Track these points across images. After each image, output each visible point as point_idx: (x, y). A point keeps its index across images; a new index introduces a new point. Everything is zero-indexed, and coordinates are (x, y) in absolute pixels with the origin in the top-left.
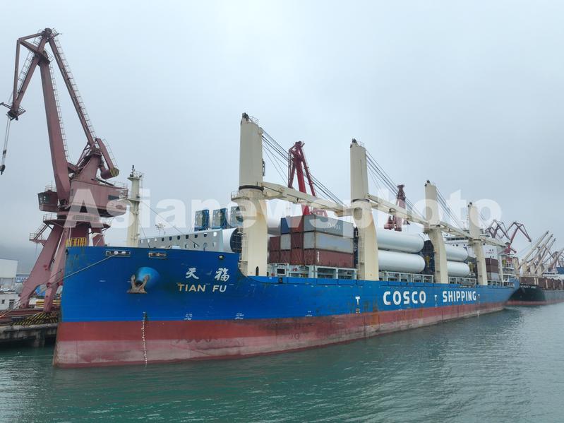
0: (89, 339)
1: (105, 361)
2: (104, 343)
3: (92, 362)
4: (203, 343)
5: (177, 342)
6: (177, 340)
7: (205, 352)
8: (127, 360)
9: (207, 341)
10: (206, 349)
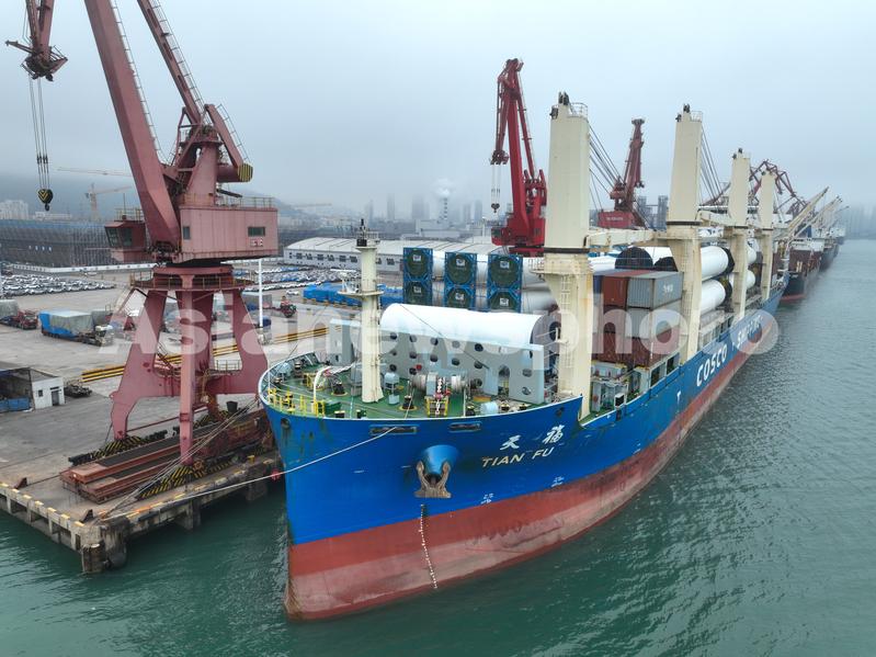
0: (341, 565)
1: (374, 596)
2: (366, 566)
3: (355, 602)
4: (511, 536)
5: (475, 543)
6: (474, 540)
7: (515, 549)
8: (406, 588)
9: (516, 531)
10: (516, 545)
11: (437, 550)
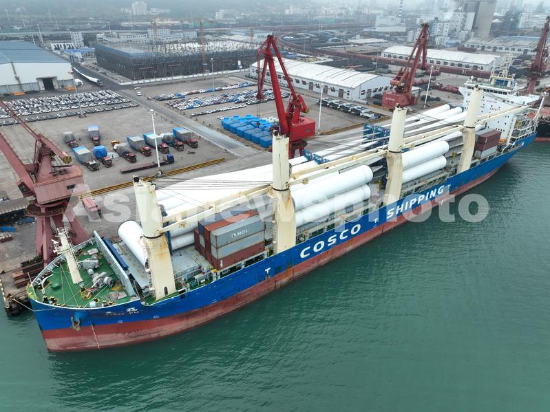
3: (67, 349)
5: (116, 335)
9: (136, 333)
10: (135, 337)
11: (99, 336)
